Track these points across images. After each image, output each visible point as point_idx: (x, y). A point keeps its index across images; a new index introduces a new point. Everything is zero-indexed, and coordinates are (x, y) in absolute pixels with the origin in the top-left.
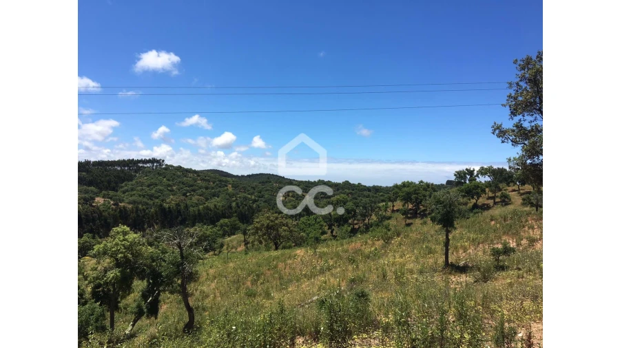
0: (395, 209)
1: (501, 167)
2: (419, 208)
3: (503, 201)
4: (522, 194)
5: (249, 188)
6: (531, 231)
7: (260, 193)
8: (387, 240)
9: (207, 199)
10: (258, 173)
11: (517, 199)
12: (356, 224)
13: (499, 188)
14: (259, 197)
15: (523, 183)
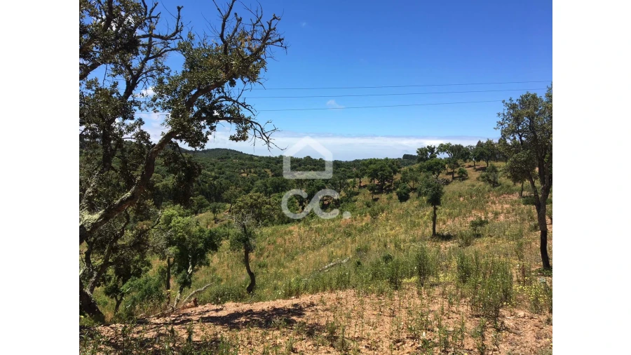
0: (362, 185)
1: (458, 144)
2: (384, 184)
3: (461, 176)
4: (477, 170)
5: (208, 165)
6: (493, 205)
7: (221, 169)
8: (374, 215)
9: (164, 177)
10: (214, 148)
11: (473, 175)
12: (326, 200)
13: (457, 164)
14: (220, 174)
15: (478, 159)
